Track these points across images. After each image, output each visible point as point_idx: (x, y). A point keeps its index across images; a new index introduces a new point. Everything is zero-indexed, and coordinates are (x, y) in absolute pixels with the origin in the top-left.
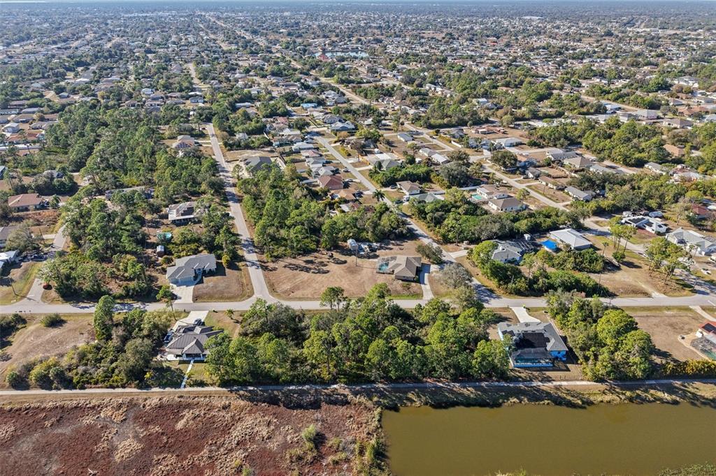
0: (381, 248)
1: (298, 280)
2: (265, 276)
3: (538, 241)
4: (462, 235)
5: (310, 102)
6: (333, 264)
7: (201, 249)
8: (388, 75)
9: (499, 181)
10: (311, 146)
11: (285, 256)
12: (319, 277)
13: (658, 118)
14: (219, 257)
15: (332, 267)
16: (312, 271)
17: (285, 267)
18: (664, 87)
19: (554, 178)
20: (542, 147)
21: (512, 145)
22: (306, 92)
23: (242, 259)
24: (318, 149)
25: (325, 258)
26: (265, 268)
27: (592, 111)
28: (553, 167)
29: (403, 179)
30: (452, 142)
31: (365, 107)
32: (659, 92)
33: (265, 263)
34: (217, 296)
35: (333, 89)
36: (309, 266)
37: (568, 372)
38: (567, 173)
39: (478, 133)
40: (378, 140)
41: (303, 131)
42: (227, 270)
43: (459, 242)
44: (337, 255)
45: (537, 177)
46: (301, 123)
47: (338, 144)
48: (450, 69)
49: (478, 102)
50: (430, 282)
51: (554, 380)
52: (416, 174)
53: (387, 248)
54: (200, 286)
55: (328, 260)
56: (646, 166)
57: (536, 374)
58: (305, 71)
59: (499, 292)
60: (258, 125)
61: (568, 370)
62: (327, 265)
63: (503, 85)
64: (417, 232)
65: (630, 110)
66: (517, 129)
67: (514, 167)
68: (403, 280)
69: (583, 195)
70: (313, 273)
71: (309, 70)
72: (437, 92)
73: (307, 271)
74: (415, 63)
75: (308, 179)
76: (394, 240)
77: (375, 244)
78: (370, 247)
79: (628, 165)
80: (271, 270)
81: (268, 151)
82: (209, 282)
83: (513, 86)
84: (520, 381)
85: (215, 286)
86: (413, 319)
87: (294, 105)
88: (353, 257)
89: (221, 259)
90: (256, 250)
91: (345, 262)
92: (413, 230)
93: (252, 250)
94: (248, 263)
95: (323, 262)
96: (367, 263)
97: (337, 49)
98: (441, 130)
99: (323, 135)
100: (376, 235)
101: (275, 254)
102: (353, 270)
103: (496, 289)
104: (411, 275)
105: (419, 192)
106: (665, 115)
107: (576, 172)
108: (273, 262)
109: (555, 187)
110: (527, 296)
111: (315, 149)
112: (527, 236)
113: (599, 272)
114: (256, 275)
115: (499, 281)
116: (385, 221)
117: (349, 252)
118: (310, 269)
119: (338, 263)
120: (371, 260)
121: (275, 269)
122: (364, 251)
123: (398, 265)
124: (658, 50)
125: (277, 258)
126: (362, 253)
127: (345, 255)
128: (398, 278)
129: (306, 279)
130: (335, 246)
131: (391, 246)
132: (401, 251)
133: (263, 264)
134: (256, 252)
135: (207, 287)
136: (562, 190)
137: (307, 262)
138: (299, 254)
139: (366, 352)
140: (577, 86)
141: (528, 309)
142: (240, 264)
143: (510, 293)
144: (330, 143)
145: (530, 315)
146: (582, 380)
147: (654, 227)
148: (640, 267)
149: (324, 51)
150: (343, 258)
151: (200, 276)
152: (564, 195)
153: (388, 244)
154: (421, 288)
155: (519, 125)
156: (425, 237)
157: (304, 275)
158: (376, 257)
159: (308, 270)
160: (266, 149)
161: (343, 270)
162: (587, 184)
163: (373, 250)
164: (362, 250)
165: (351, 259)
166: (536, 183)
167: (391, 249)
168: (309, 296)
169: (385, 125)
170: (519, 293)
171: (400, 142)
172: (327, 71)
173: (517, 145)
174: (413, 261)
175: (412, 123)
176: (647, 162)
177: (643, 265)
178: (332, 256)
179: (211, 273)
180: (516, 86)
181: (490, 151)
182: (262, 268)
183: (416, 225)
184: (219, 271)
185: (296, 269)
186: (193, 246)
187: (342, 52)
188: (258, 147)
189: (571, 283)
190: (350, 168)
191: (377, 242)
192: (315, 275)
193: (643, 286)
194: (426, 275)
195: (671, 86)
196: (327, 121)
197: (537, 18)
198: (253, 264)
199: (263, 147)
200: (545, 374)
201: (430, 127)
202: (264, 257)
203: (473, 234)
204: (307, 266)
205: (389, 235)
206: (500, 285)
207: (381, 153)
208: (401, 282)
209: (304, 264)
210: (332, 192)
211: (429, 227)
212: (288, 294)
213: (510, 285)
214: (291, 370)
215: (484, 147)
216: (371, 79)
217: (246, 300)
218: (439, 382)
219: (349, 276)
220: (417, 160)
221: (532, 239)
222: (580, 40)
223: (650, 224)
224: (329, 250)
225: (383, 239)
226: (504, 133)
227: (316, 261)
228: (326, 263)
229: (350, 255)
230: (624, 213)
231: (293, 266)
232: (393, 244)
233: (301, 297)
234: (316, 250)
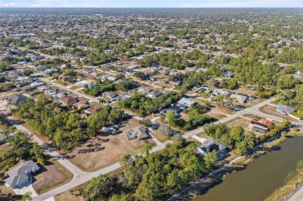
0: (120, 127)
1: (92, 158)
2: (72, 162)
3: (178, 105)
6: (103, 143)
10: (42, 83)
11: (74, 147)
12: (102, 152)
14: (35, 161)
16: (95, 150)
17: (79, 153)
19: (161, 79)
20: (146, 67)
21: (135, 68)
23: (49, 157)
24: (46, 84)
25: (97, 141)
26: (68, 158)
28: (157, 75)
30: (110, 71)
33: (65, 154)
36: (91, 148)
38: (164, 76)
39: (117, 65)
41: (29, 76)
43: (150, 114)
44: (101, 137)
45: (155, 80)
50: (154, 136)
51: (230, 161)
53: (123, 126)
54: (36, 183)
59: (182, 131)
61: (230, 155)
62: (100, 145)
64: (129, 115)
67: (144, 77)
69: (177, 83)
70: (97, 151)
73: (94, 151)
76: (123, 121)
77: (115, 126)
78: (114, 128)
80: (72, 158)
81: (16, 91)
82: (40, 178)
85: (46, 179)
89: (37, 161)
90: (54, 149)
91: (108, 140)
92: (127, 114)
93: (51, 150)
94: (55, 158)
95: (97, 143)
96: (119, 136)
99: (42, 76)
101: (68, 148)
102: (116, 143)
103: (179, 130)
104: (146, 136)
108: (70, 152)
111: (44, 85)
112: (172, 105)
113: (206, 112)
114: (65, 163)
118: (94, 149)
119: (105, 142)
120: (120, 134)
121: (74, 156)
122: (113, 131)
123: (137, 133)
125: (71, 149)
126: (113, 132)
127: (106, 136)
130: (98, 133)
131: (123, 125)
132: (130, 126)
133: (65, 156)
136: (168, 83)
137: (88, 146)
138: (81, 143)
141: (197, 135)
142: (50, 160)
143: (186, 131)
146: (237, 157)
147: (207, 90)
148: (215, 107)
150: (106, 138)
151: (30, 177)
152: (169, 85)
153: (121, 124)
154: (153, 141)
156: (135, 116)
157: (93, 154)
158: (121, 132)
160: (14, 90)
161: (110, 144)
163: (117, 129)
165: (110, 137)
166: (156, 82)
167: (125, 126)
168: (105, 164)
169: (72, 67)
170: (189, 129)
173: (137, 68)
174: (142, 129)
178: (99, 139)
179: (37, 173)
182: (66, 158)
183: (128, 112)
185: (86, 152)
188: (8, 90)
190: (72, 91)
191: (116, 124)
192: (98, 152)
193: (222, 113)
194: (150, 133)
196: (40, 69)
198: (59, 158)
199: (11, 89)
200: (225, 160)
201: (95, 65)
202: (62, 151)
206: (181, 128)
207: (81, 80)
209: (88, 148)
210: (74, 105)
211: (133, 111)
212: (93, 168)
213: (185, 127)
216: (47, 46)
218: (195, 182)
219: (116, 146)
220: (102, 81)
221: (174, 105)
225: (118, 122)
226: (127, 63)
227: (93, 144)
228: (99, 143)
229: (108, 135)
230: (194, 88)
231: (83, 151)
232: (123, 123)
233: (101, 166)
234: (89, 138)
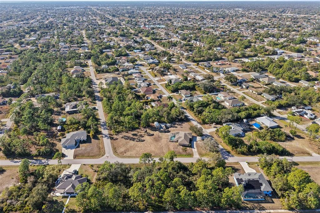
0: (171, 127)
1: (128, 146)
2: (112, 143)
3: (251, 123)
4: (212, 120)
5: (138, 49)
6: (147, 136)
7: (80, 127)
8: (174, 36)
9: (229, 90)
10: (137, 71)
11: (122, 131)
12: (140, 144)
13: (302, 57)
14: (89, 132)
15: (147, 138)
16: (136, 140)
17: (122, 138)
18: (304, 42)
19: (255, 88)
20: (248, 72)
21: (234, 71)
22: (136, 44)
23: (100, 133)
24: (141, 73)
25: (143, 133)
26: (112, 139)
27: (271, 53)
28: (254, 82)
29: (182, 89)
30: (205, 69)
31: (163, 52)
32: (301, 44)
33: (112, 135)
34: (86, 155)
35: (149, 43)
36: (134, 137)
37: (274, 204)
38: (262, 85)
39: (217, 64)
40: (170, 68)
41: (134, 64)
42: (92, 140)
43: (211, 124)
44: (149, 131)
45: (247, 88)
46: (133, 60)
47: (151, 70)
48: (203, 33)
49: (217, 49)
50: (197, 147)
51: (266, 209)
52: (188, 86)
53: (174, 127)
54: (78, 149)
55: (144, 134)
56: (300, 82)
57: (256, 205)
58: (136, 34)
59: (233, 153)
60: (113, 61)
61: (273, 202)
62: (143, 137)
63: (228, 41)
64: (189, 118)
65: (289, 53)
66: (236, 62)
67: (236, 83)
68: (183, 146)
69: (271, 98)
70: (137, 141)
71: (137, 34)
72: (197, 44)
73: (134, 141)
74: (186, 30)
75: (135, 89)
76: (178, 122)
77: (168, 124)
78: (166, 126)
79: (291, 81)
80: (115, 140)
81: (117, 74)
82: (83, 146)
83: (232, 41)
84: (247, 210)
85: (86, 150)
86: (188, 170)
87: (130, 51)
88: (157, 132)
91: (153, 135)
92: (187, 116)
93: (106, 128)
94: (103, 135)
95: (142, 135)
96: (164, 135)
97: (151, 24)
98: (200, 63)
99: (144, 65)
100: (169, 119)
101: (117, 130)
102: (157, 140)
103: (231, 151)
104: (187, 143)
105: (190, 96)
106: (305, 55)
107: (266, 85)
108: (116, 135)
110: (247, 155)
111: (139, 73)
112: (245, 120)
113: (284, 141)
114: (107, 142)
115: (233, 147)
116: (173, 111)
117: (154, 129)
118: (135, 139)
119: (149, 136)
120: (166, 134)
121: (117, 139)
122: (163, 128)
123: (180, 137)
124: (298, 24)
125: (118, 132)
126: (162, 130)
127: (153, 131)
128: (180, 145)
129: (132, 145)
130: (148, 126)
131: (176, 126)
132: (181, 129)
133: (111, 136)
134: (108, 129)
135: (81, 150)
136: (260, 94)
137: (134, 135)
138: (130, 130)
140: (263, 42)
141: (248, 163)
142: (99, 136)
143: (238, 154)
144: (147, 70)
145: (250, 167)
146: (281, 209)
147: (309, 115)
148: (304, 138)
149: (145, 25)
150: (152, 132)
151: (78, 143)
153: (175, 124)
154: (192, 151)
155: (237, 61)
156: (194, 120)
157: (132, 143)
158: (169, 132)
159: (133, 139)
160: (116, 73)
161: (152, 139)
162: (273, 92)
163: (167, 128)
164: (162, 127)
165: (156, 133)
166: (247, 91)
167: (176, 127)
168: (134, 155)
169: (173, 61)
170: (243, 153)
171: (180, 69)
172: (146, 34)
173: (237, 71)
174: (188, 135)
175: (186, 60)
176: (300, 80)
177: (305, 137)
178: (146, 132)
179: (84, 142)
180: (234, 41)
181: (224, 74)
182: (110, 138)
183: (189, 114)
184: (88, 140)
185: (128, 139)
186: (76, 126)
187: (153, 25)
188: (112, 72)
189: (270, 148)
190: (156, 83)
191: (169, 123)
192: (137, 142)
193: (307, 149)
194: (195, 143)
195: (307, 41)
196: (146, 59)
197: (241, 9)
198: (106, 136)
199: (115, 72)
200: (261, 205)
201: (194, 61)
202: (112, 132)
203: (218, 119)
204: (133, 137)
205: (175, 119)
206: (233, 149)
207: (171, 75)
208: (181, 147)
209: (132, 136)
210: (147, 95)
211: (195, 115)
212: (122, 155)
213: (239, 149)
214: (123, 203)
215: (220, 72)
216: (167, 38)
217: (101, 158)
218: (203, 210)
219: (155, 143)
220: (189, 78)
221: (247, 122)
222: (261, 20)
223: (306, 114)
224: (145, 128)
225: (173, 121)
226: (230, 65)
227: (138, 134)
228: (143, 135)
229: (156, 131)
230: (292, 107)
231: (126, 137)
232: (177, 124)
233: (130, 155)
234: (139, 128)
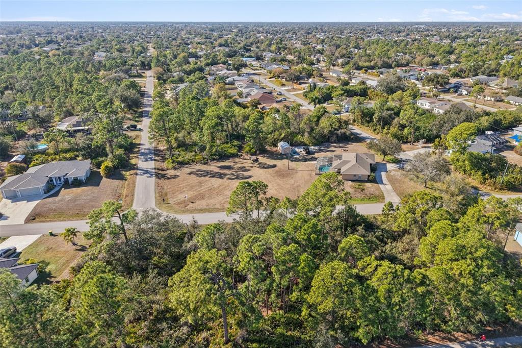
0: (320, 151)
1: (203, 189)
2: (157, 185)
4: (417, 133)
5: (250, 57)
6: (258, 169)
10: (246, 78)
11: (193, 161)
14: (99, 165)
15: (257, 172)
16: (228, 176)
17: (190, 174)
23: (132, 168)
25: (247, 164)
26: (161, 176)
30: (381, 76)
33: (164, 170)
36: (224, 171)
40: (311, 76)
42: (104, 180)
43: (414, 142)
44: (262, 159)
47: (273, 79)
50: (390, 181)
52: (353, 91)
53: (328, 151)
54: (50, 199)
55: (251, 165)
62: (249, 170)
64: (361, 136)
68: (353, 181)
70: (229, 178)
73: (221, 178)
76: (335, 143)
77: (312, 147)
78: (307, 150)
80: (168, 178)
82: (68, 194)
85: (73, 199)
88: (285, 161)
90: (157, 158)
91: (275, 166)
92: (357, 133)
93: (150, 158)
94: (139, 171)
95: (244, 167)
96: (301, 165)
98: (369, 70)
99: (259, 74)
100: (314, 138)
101: (180, 160)
102: (284, 173)
104: (366, 172)
107: (505, 89)
108: (174, 168)
109: (493, 99)
112: (489, 133)
114: (144, 183)
115: (484, 174)
116: (324, 123)
117: (280, 156)
118: (225, 175)
119: (264, 168)
120: (308, 162)
121: (175, 177)
123: (345, 162)
125: (182, 164)
126: (298, 156)
127: (275, 159)
128: (346, 179)
129: (216, 185)
131: (332, 149)
133: (160, 172)
134: (155, 160)
135: (62, 201)
137: (223, 167)
138: (214, 159)
139: (307, 288)
144: (265, 79)
150: (271, 162)
151: (58, 187)
153: (329, 147)
154: (379, 188)
156: (373, 139)
157: (216, 182)
158: (315, 159)
159: (221, 176)
163: (309, 153)
164: (295, 153)
165: (281, 164)
167: (333, 151)
168: (218, 206)
171: (332, 77)
174: (365, 157)
175: (342, 67)
178: (256, 160)
182: (156, 176)
183: (361, 130)
184: (91, 181)
185: (205, 176)
190: (284, 93)
191: (315, 145)
192: (230, 180)
194: (383, 174)
196: (264, 66)
198: (147, 172)
202: (165, 165)
204: (222, 172)
205: (329, 138)
207: (315, 83)
208: (350, 183)
209: (218, 170)
211: (375, 130)
212: (184, 206)
215: (411, 77)
220: (351, 84)
224: (254, 154)
225: (322, 142)
227: (235, 166)
228: (248, 168)
229: (282, 159)
231: (202, 173)
232: (334, 146)
233: (205, 207)
234: (237, 155)
